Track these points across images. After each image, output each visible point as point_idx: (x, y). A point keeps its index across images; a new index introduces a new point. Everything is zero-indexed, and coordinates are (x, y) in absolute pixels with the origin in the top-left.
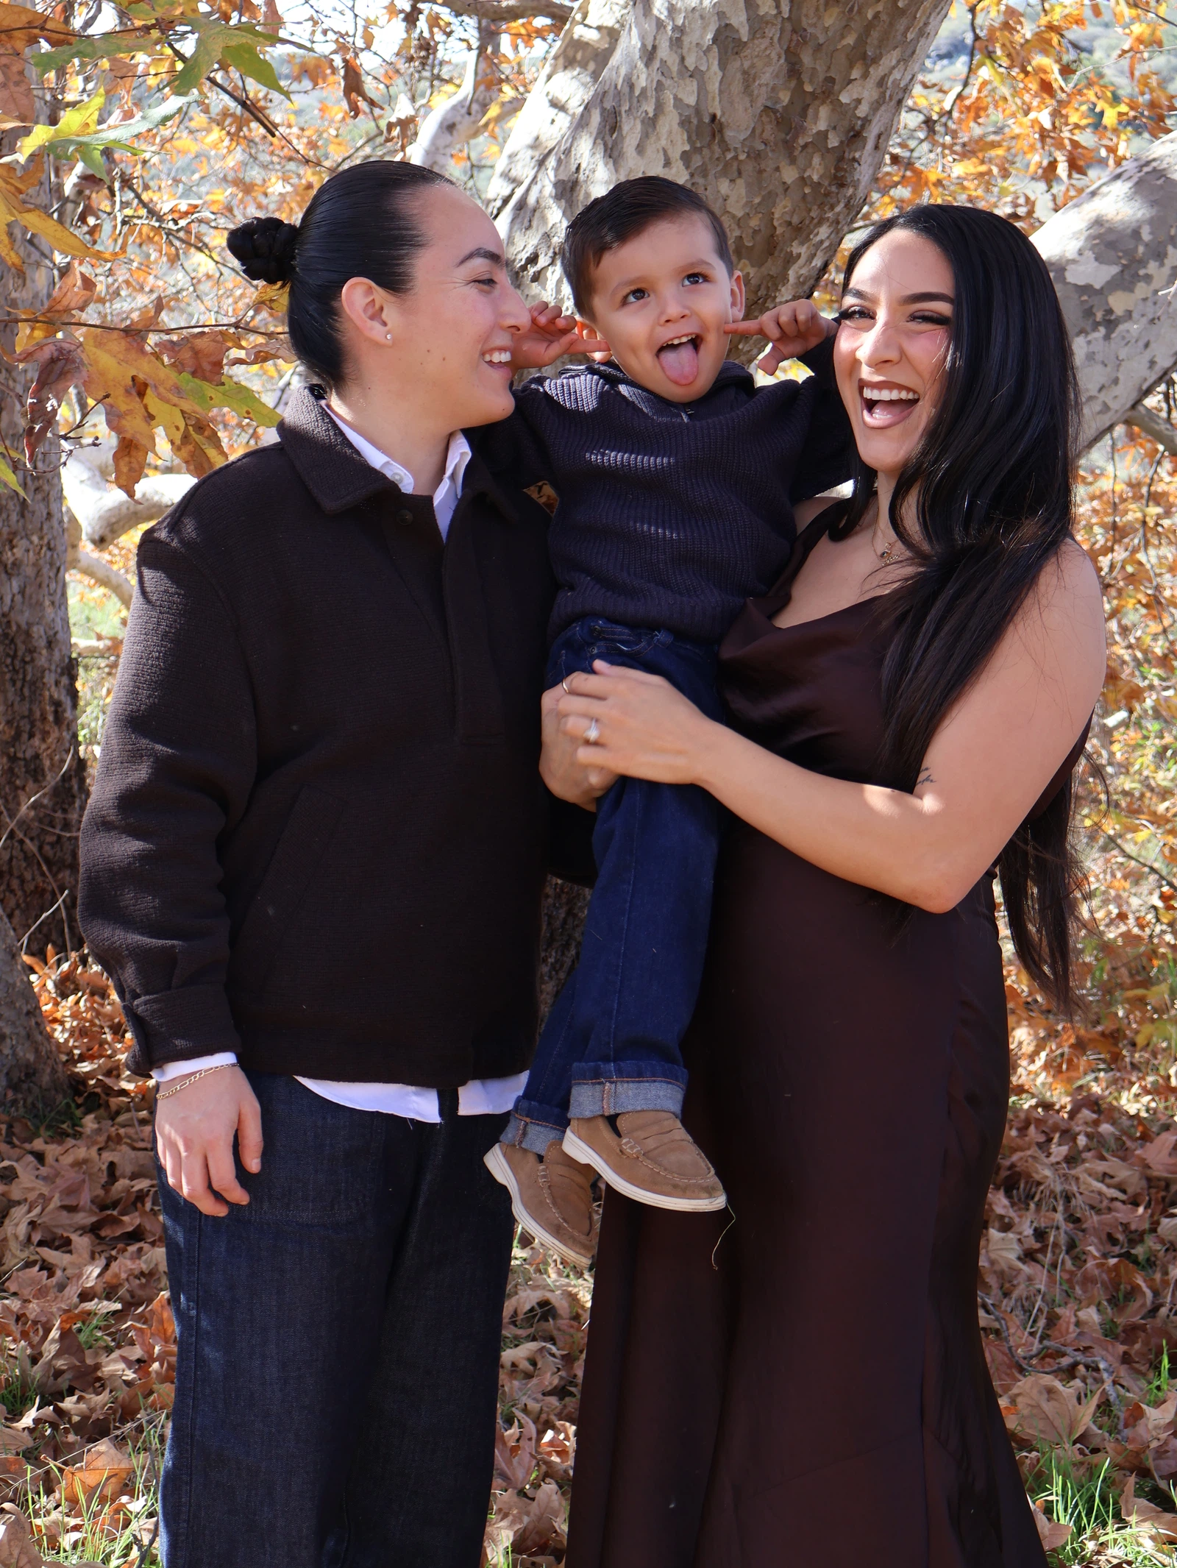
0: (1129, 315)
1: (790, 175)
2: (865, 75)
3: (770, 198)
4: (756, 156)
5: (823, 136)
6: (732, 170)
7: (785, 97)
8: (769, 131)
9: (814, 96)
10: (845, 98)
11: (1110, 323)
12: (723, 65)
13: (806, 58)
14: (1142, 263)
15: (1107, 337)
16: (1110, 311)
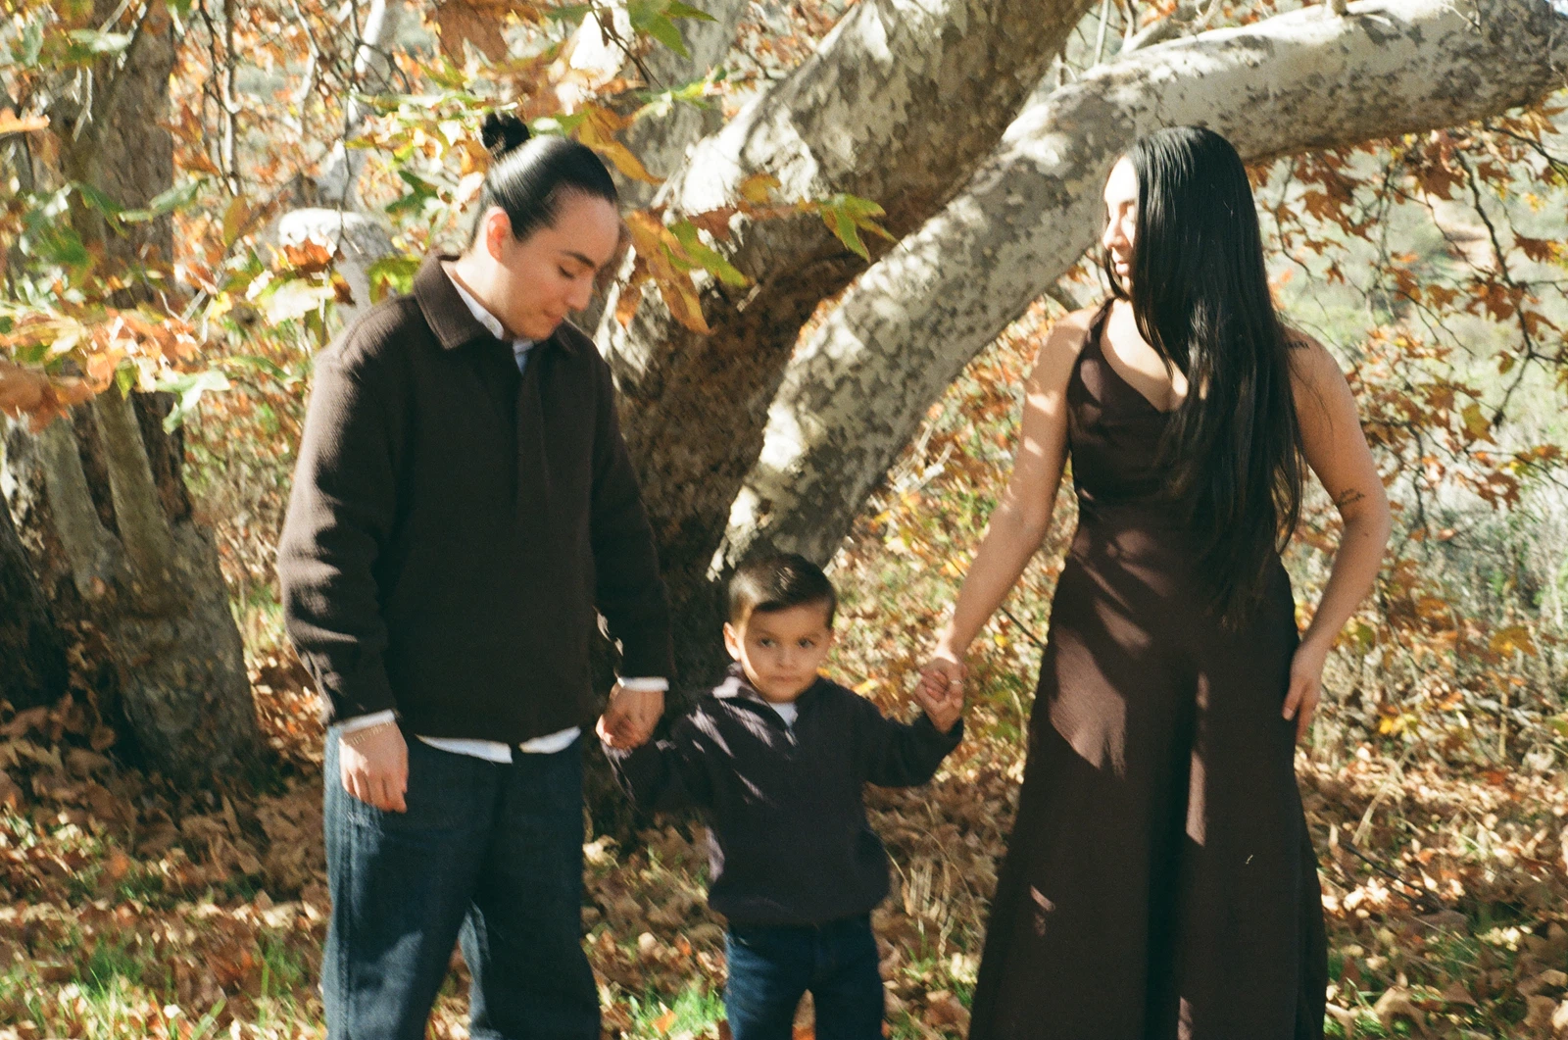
0: (1079, 198)
1: (975, 121)
2: (1033, 61)
3: (960, 135)
4: (955, 107)
5: (1000, 98)
6: (937, 116)
7: (982, 73)
8: (968, 94)
9: (1000, 73)
10: (1018, 76)
11: (1067, 202)
12: (944, 52)
13: (1001, 51)
14: (1088, 160)
15: (1065, 213)
16: (1066, 194)
